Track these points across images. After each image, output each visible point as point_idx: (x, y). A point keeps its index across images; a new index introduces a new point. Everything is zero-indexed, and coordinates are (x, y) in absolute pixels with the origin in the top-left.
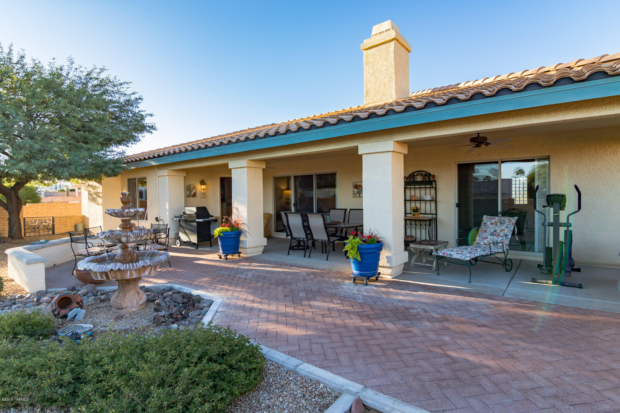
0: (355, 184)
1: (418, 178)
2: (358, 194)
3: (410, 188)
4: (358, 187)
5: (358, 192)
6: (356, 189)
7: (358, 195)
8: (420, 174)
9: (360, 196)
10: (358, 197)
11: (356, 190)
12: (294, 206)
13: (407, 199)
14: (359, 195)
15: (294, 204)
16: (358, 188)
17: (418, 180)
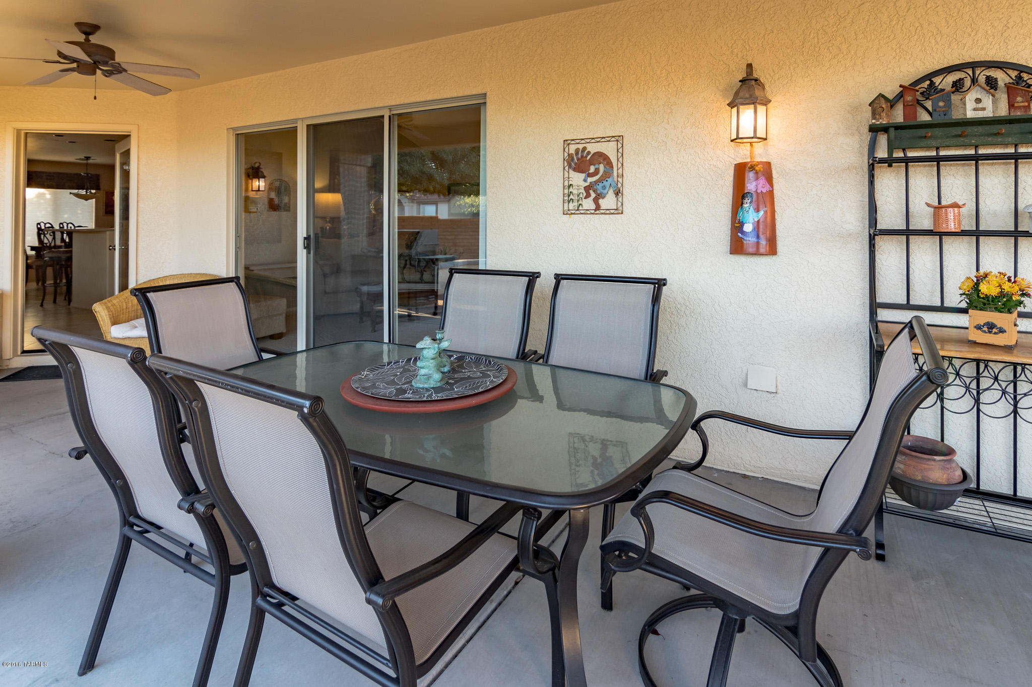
0: (572, 149)
1: (970, 104)
2: (588, 196)
3: (907, 161)
4: (591, 163)
5: (587, 189)
6: (583, 176)
7: (589, 204)
8: (974, 81)
9: (598, 207)
10: (586, 212)
11: (578, 180)
12: (307, 247)
13: (883, 223)
14: (596, 201)
15: (307, 239)
16: (592, 169)
17: (970, 114)
